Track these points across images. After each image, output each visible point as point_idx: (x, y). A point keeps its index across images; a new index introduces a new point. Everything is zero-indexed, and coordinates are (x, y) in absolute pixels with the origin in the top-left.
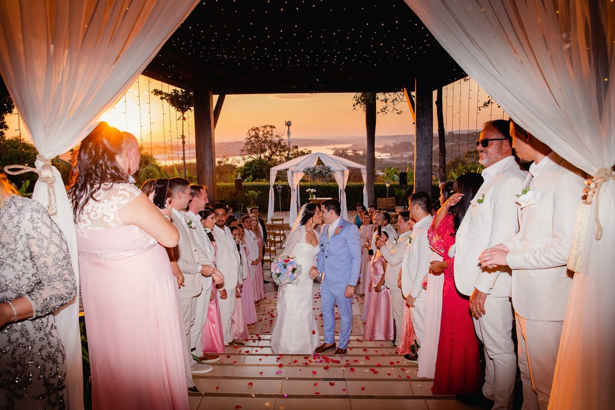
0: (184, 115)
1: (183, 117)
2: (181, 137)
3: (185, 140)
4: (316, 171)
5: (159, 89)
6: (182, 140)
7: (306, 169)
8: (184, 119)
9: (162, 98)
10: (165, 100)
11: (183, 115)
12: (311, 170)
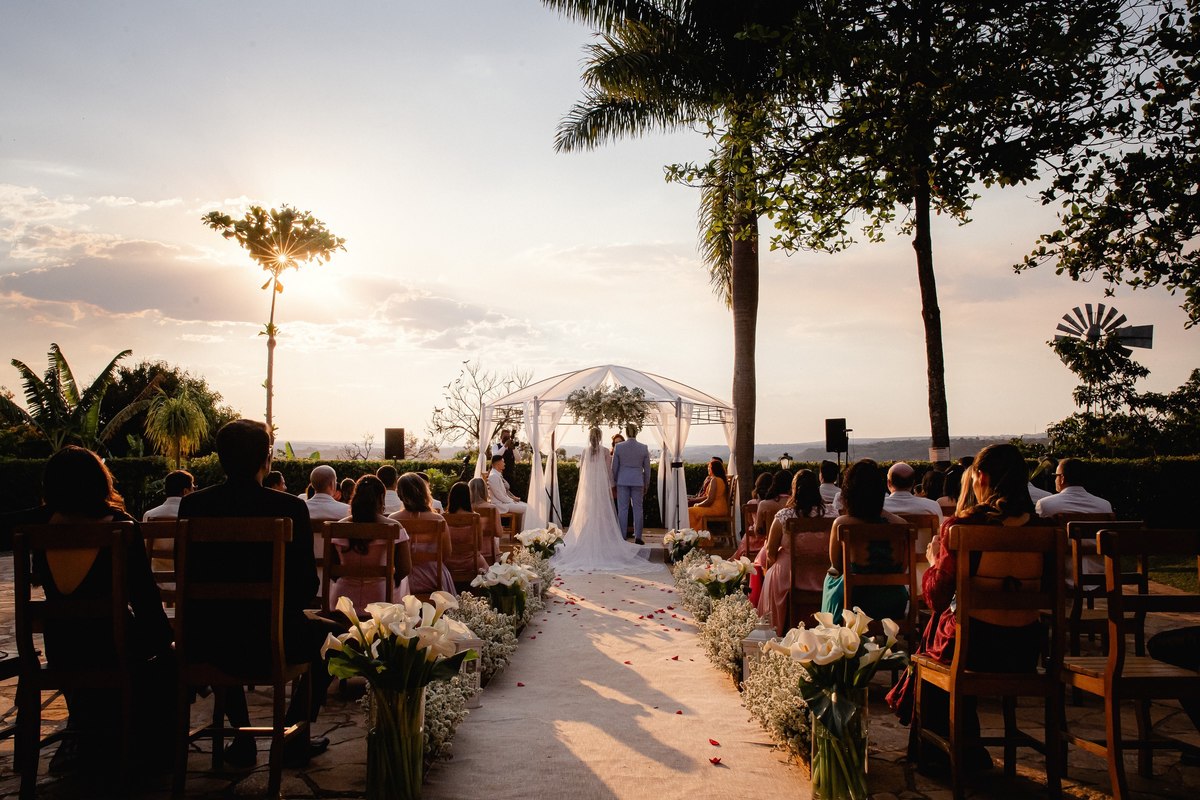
0: (278, 279)
1: (276, 281)
2: (265, 330)
3: (275, 338)
4: (603, 400)
5: (224, 212)
6: (267, 338)
7: (574, 393)
8: (279, 288)
9: (227, 234)
10: (234, 240)
11: (276, 276)
12: (589, 396)
